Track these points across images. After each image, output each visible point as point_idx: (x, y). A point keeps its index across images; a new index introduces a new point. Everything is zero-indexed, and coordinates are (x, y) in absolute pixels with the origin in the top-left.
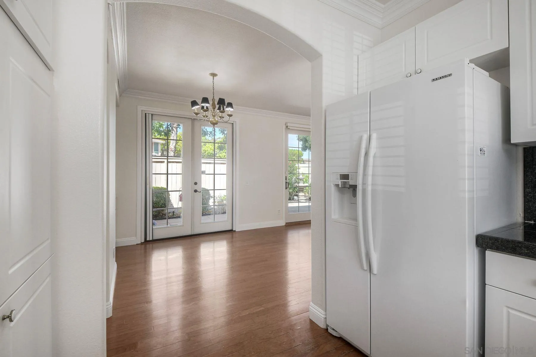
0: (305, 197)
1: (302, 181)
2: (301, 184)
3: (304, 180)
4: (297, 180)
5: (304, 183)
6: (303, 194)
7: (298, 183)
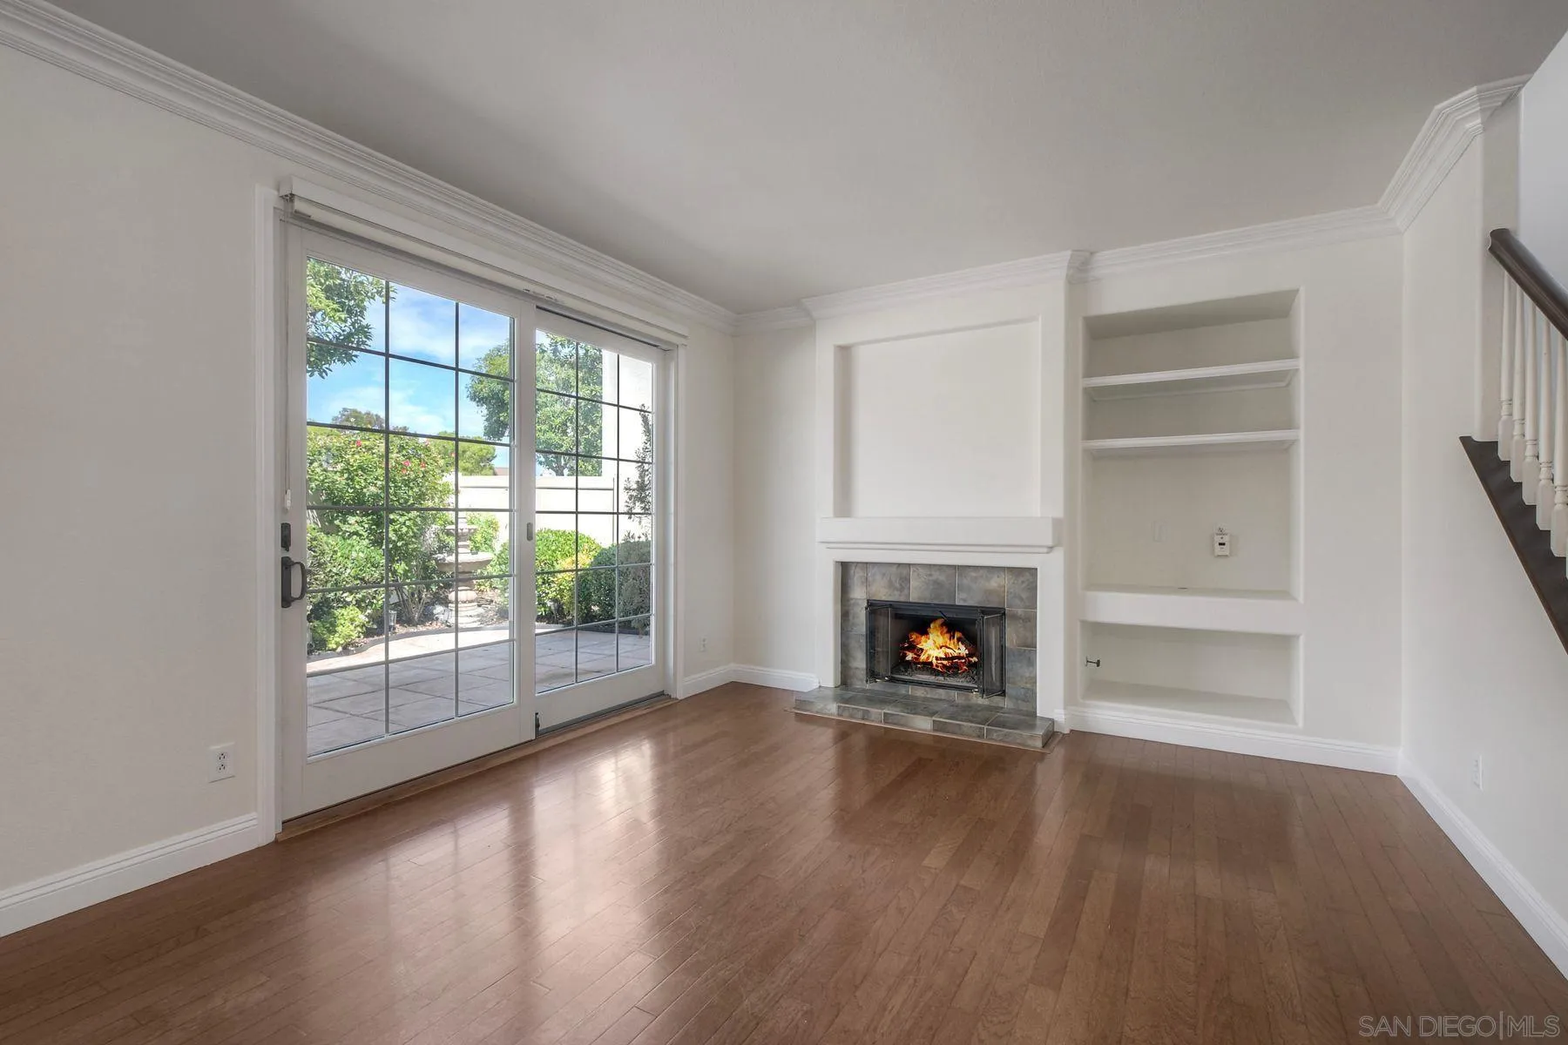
0: (479, 606)
1: (468, 542)
2: (465, 556)
3: (478, 538)
4: (451, 541)
5: (476, 550)
6: (472, 595)
7: (455, 551)
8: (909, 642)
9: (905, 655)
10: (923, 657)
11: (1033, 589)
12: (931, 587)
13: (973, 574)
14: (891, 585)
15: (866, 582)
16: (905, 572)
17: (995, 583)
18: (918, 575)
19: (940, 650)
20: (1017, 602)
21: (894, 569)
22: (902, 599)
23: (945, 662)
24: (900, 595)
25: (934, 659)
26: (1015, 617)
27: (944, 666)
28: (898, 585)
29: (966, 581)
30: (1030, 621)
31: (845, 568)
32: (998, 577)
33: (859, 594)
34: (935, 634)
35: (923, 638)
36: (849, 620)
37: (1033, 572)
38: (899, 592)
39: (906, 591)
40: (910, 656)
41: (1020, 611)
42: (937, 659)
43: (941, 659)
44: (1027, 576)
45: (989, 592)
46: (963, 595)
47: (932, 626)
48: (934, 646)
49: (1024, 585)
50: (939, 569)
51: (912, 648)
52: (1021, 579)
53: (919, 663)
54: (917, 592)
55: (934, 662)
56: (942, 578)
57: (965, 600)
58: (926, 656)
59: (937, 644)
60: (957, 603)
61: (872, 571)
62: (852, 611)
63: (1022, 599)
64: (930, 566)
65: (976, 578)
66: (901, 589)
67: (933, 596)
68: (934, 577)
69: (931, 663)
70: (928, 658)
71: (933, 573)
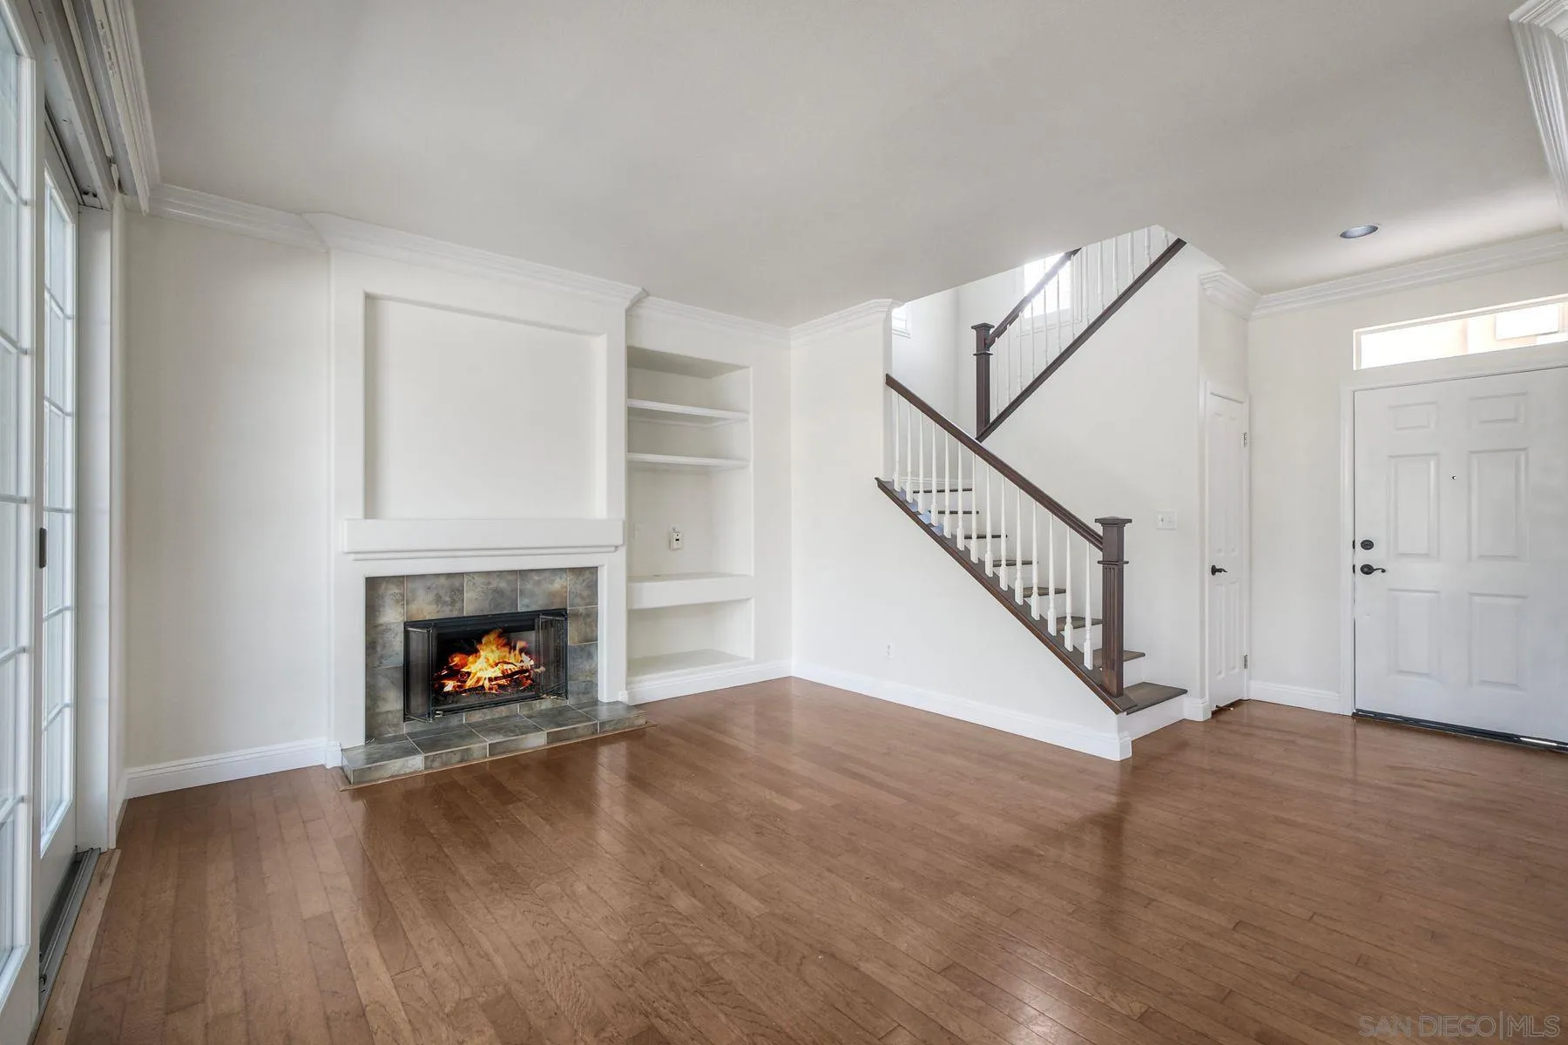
8: (449, 669)
9: (443, 686)
10: (470, 683)
11: (593, 586)
12: (490, 597)
13: (536, 578)
14: (438, 599)
15: (404, 600)
16: (457, 583)
17: (558, 584)
18: (474, 584)
19: (496, 668)
20: (578, 600)
21: (442, 580)
22: (455, 614)
23: (503, 682)
24: (451, 611)
25: (487, 680)
26: (576, 615)
27: (500, 686)
28: (448, 599)
29: (529, 586)
30: (591, 617)
31: (373, 585)
32: (561, 578)
33: (393, 617)
34: (488, 650)
35: (471, 659)
36: (377, 651)
37: (593, 570)
38: (450, 607)
39: (458, 605)
40: (450, 686)
41: (581, 609)
42: (490, 680)
43: (496, 679)
44: (588, 575)
45: (552, 595)
46: (526, 601)
47: (484, 640)
48: (484, 666)
49: (585, 583)
50: (498, 576)
51: (455, 673)
52: (581, 579)
53: (465, 691)
54: (472, 604)
55: (487, 684)
56: (503, 585)
57: (527, 606)
58: (475, 679)
59: (491, 661)
60: (519, 610)
61: (409, 585)
62: (381, 641)
63: (582, 597)
64: (489, 573)
65: (539, 581)
66: (453, 602)
67: (492, 606)
68: (493, 585)
69: (483, 687)
70: (478, 681)
71: (491, 580)
